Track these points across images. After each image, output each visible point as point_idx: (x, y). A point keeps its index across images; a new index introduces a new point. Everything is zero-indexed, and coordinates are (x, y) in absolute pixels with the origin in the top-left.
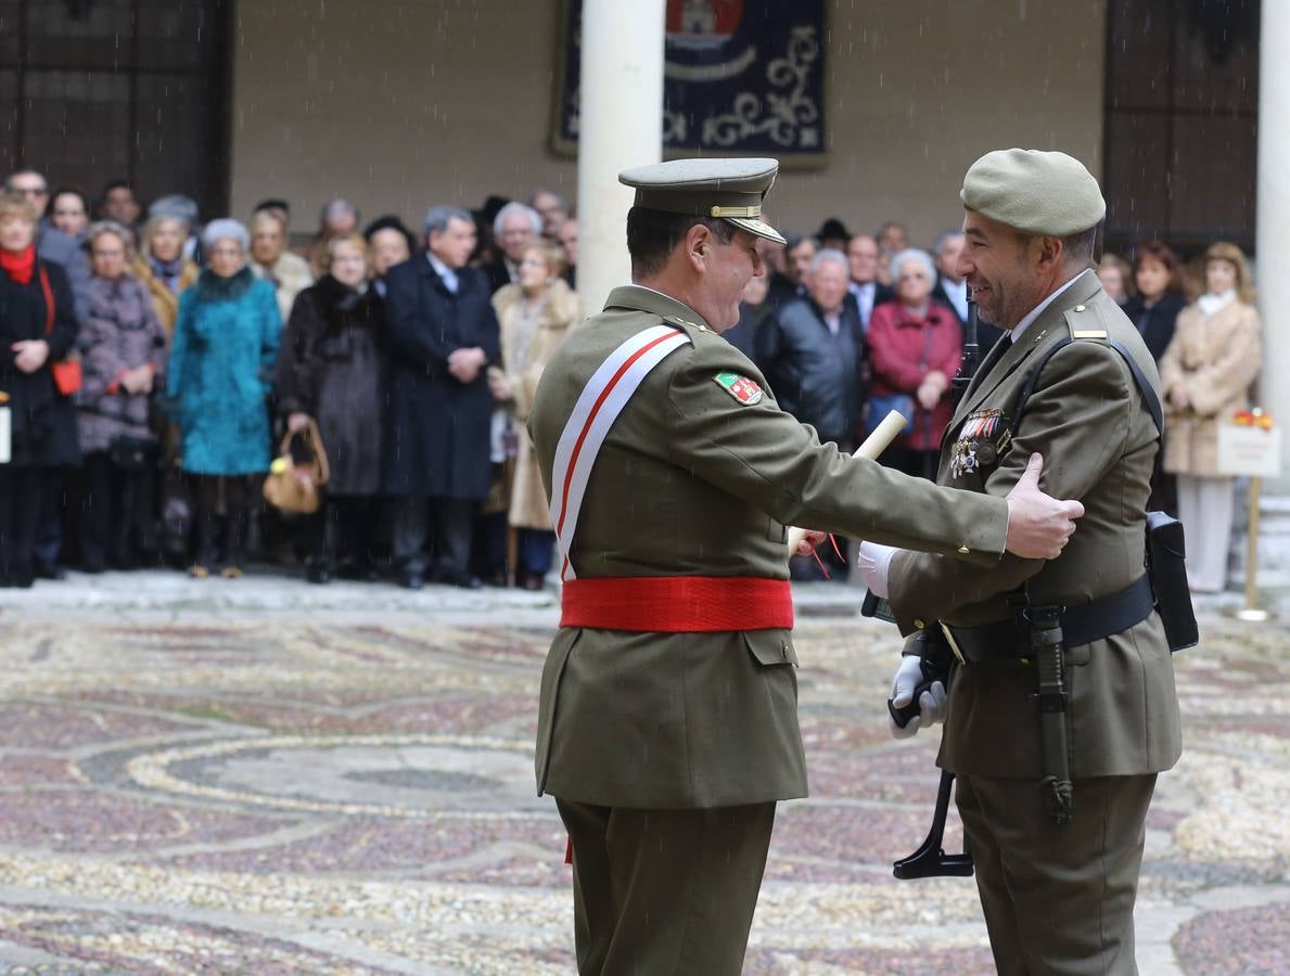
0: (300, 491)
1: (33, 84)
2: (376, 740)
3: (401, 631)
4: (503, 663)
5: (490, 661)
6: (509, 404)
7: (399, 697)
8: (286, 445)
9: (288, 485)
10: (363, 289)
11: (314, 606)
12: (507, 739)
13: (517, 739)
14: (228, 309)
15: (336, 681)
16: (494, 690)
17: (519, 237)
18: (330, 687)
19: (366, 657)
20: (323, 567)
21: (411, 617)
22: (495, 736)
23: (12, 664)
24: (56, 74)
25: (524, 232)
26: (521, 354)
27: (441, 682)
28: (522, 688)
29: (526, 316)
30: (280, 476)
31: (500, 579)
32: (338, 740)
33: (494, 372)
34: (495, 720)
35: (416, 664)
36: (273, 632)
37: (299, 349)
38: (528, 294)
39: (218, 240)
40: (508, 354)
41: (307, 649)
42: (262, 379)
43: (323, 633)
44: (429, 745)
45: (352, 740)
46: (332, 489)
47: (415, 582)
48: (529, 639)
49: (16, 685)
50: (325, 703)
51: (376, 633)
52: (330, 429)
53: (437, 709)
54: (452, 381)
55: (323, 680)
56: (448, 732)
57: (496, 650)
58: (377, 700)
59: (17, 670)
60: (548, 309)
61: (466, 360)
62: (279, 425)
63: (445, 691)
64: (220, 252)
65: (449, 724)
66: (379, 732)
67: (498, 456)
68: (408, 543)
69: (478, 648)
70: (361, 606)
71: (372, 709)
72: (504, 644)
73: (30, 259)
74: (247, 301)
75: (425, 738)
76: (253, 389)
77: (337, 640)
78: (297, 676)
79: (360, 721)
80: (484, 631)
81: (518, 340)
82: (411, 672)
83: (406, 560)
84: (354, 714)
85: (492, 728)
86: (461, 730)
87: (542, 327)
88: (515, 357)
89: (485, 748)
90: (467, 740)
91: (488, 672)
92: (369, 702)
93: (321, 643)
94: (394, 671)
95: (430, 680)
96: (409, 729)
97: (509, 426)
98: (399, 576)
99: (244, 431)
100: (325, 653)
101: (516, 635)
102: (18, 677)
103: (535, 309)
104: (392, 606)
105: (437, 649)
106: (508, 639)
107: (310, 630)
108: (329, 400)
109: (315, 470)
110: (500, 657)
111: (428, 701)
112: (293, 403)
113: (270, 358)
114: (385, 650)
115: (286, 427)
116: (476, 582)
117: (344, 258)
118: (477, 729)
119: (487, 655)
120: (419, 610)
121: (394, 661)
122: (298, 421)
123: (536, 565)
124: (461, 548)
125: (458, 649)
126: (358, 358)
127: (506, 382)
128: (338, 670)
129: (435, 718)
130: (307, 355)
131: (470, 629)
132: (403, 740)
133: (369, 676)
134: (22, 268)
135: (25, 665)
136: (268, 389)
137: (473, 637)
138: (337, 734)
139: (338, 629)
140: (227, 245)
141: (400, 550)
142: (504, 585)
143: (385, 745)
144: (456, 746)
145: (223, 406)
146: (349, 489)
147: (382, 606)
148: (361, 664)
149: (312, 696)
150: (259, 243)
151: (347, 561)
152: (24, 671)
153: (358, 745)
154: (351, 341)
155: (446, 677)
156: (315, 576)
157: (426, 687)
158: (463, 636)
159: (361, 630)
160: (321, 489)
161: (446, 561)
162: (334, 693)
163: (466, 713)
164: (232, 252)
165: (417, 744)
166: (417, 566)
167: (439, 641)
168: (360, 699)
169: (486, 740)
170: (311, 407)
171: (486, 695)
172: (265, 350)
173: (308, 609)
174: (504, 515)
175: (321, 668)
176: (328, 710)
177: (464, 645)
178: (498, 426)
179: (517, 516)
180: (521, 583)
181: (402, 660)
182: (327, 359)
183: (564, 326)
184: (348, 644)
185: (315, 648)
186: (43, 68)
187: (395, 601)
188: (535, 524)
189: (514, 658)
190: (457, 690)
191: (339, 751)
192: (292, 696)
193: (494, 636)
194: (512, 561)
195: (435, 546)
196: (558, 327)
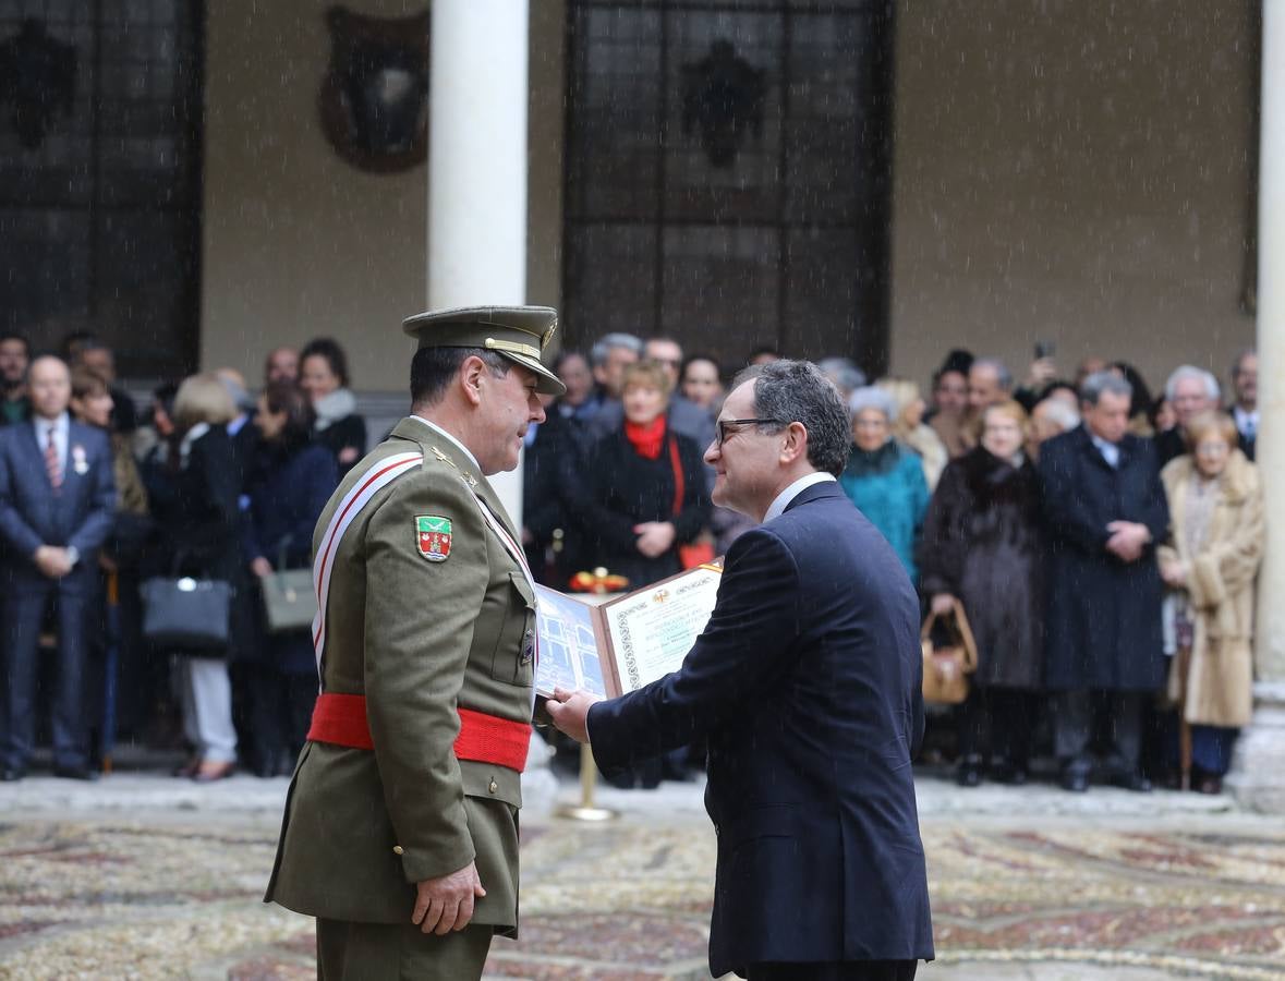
1: (672, 241)
2: (1005, 954)
3: (1060, 837)
4: (1165, 873)
5: (1152, 870)
6: (1181, 591)
7: (1042, 909)
10: (1017, 462)
11: (967, 810)
12: (1150, 954)
13: (1162, 954)
14: (877, 485)
15: (975, 891)
16: (1148, 902)
17: (1190, 404)
18: (968, 897)
19: (1014, 866)
21: (1070, 821)
22: (1137, 952)
23: (623, 873)
24: (697, 231)
25: (1196, 397)
26: (1195, 536)
27: (1091, 893)
28: (1181, 899)
29: (1200, 494)
31: (1173, 781)
32: (964, 954)
33: (1164, 552)
34: (1142, 934)
35: (1069, 874)
37: (944, 525)
39: (862, 410)
40: (1180, 536)
43: (972, 839)
44: (1065, 960)
45: (981, 954)
46: (979, 679)
47: (1079, 784)
48: (1198, 846)
49: (622, 895)
50: (959, 915)
51: (1026, 839)
53: (1080, 921)
55: (962, 890)
56: (1087, 947)
57: (1160, 858)
58: (1018, 911)
59: (627, 879)
60: (1226, 486)
61: (1129, 535)
63: (1093, 903)
64: (865, 423)
65: (1091, 938)
66: (1010, 947)
67: (1171, 648)
68: (1070, 741)
69: (1140, 856)
70: (1017, 811)
71: (1010, 921)
72: (1170, 851)
73: (660, 431)
74: (897, 476)
75: (1059, 953)
77: (986, 847)
79: (993, 935)
80: (1150, 838)
81: (1191, 520)
82: (1060, 882)
83: (1067, 761)
84: (988, 928)
85: (1137, 943)
86: (1102, 944)
87: (1219, 504)
88: (1190, 539)
89: (1125, 963)
90: (1106, 955)
91: (1147, 882)
92: (1008, 914)
93: (967, 850)
94: (1041, 881)
95: (1078, 891)
96: (1045, 944)
97: (1180, 614)
98: (1062, 779)
100: (970, 861)
101: (1182, 841)
102: (626, 887)
104: (1052, 810)
105: (1094, 858)
106: (1175, 846)
107: (958, 837)
109: (962, 656)
110: (1164, 866)
111: (1072, 913)
112: (937, 583)
114: (1037, 859)
116: (1147, 785)
117: (996, 428)
118: (1121, 943)
119: (1149, 863)
120: (1081, 814)
121: (1044, 870)
122: (942, 602)
123: (1214, 768)
124: (1129, 746)
125: (1118, 857)
127: (1175, 566)
128: (979, 880)
129: (1076, 931)
130: (953, 531)
131: (1135, 836)
132: (1036, 954)
133: (1014, 886)
134: (649, 441)
135: (638, 873)
137: (1137, 844)
138: (964, 948)
139: (986, 835)
140: (871, 416)
141: (1063, 748)
142: (1177, 787)
143: (1017, 960)
144: (1092, 962)
147: (1041, 811)
148: (1008, 873)
152: (636, 880)
153: (986, 960)
155: (1096, 887)
156: (964, 778)
157: (1074, 898)
158: (1125, 844)
159: (1015, 836)
160: (968, 677)
161: (1114, 761)
162: (970, 905)
163: (1110, 928)
164: (876, 423)
165: (1050, 959)
166: (1081, 767)
167: (1098, 850)
168: (1000, 910)
169: (1128, 956)
171: (1138, 908)
173: (959, 814)
175: (962, 877)
176: (960, 922)
177: (1125, 852)
178: (1170, 612)
179: (1194, 712)
180: (1196, 787)
181: (1053, 868)
183: (1244, 501)
184: (997, 851)
185: (959, 856)
186: (683, 222)
187: (1056, 804)
189: (1177, 867)
190: (1109, 902)
191: (963, 966)
193: (1160, 844)
194: (1186, 763)
195: (1101, 746)
196: (1236, 503)
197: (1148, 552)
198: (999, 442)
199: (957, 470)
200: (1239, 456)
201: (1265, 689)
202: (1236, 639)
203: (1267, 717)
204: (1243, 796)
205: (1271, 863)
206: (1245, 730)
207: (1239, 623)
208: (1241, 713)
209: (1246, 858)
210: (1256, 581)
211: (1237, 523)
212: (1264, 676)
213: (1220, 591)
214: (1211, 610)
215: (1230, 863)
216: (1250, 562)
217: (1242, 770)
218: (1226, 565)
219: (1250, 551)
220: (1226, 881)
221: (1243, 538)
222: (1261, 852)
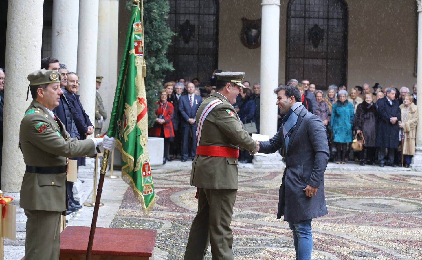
0: (359, 146)
1: (306, 61)
2: (369, 197)
3: (379, 175)
4: (398, 182)
5: (396, 182)
6: (402, 129)
7: (375, 189)
8: (356, 136)
9: (357, 145)
10: (372, 104)
11: (361, 170)
12: (396, 198)
13: (398, 198)
14: (343, 108)
15: (363, 185)
16: (395, 188)
17: (404, 94)
18: (362, 186)
19: (370, 180)
20: (363, 162)
21: (381, 172)
24: (311, 60)
25: (406, 93)
26: (405, 119)
27: (385, 186)
28: (401, 187)
29: (406, 111)
30: (355, 143)
31: (400, 165)
32: (361, 197)
33: (399, 122)
34: (394, 194)
35: (380, 182)
36: (352, 175)
37: (359, 116)
38: (406, 106)
39: (341, 94)
40: (402, 119)
41: (358, 179)
42: (351, 123)
43: (362, 175)
44: (380, 198)
45: (364, 197)
46: (365, 146)
47: (382, 165)
48: (405, 177)
50: (360, 190)
51: (373, 175)
52: (365, 133)
53: (383, 191)
54: (390, 123)
55: (360, 185)
56: (384, 196)
57: (397, 179)
58: (371, 189)
60: (410, 109)
61: (394, 119)
62: (354, 132)
63: (385, 188)
64: (341, 97)
65: (385, 194)
66: (369, 196)
67: (400, 140)
68: (381, 157)
69: (394, 179)
70: (371, 170)
71: (369, 191)
72: (399, 178)
74: (347, 107)
75: (379, 197)
76: (349, 125)
77: (365, 177)
78: (355, 184)
79: (366, 193)
80: (396, 176)
81: (405, 115)
82: (379, 184)
83: (381, 161)
84: (365, 192)
85: (393, 195)
86: (387, 195)
87: (409, 113)
88: (404, 119)
89: (391, 199)
90: (387, 198)
91: (395, 184)
92: (369, 190)
93: (361, 178)
94: (375, 184)
95: (382, 185)
96: (376, 195)
97: (402, 133)
98: (379, 164)
99: (347, 134)
100: (362, 179)
101: (402, 176)
103: (408, 109)
104: (377, 170)
105: (385, 179)
106: (400, 177)
107: (359, 175)
108: (365, 127)
109: (362, 141)
110: (398, 181)
111: (381, 190)
112: (357, 128)
113: (352, 118)
114: (374, 179)
115: (356, 133)
116: (395, 165)
117: (367, 98)
118: (390, 196)
119: (396, 180)
120: (383, 171)
121: (376, 181)
122: (359, 131)
123: (408, 162)
124: (392, 158)
125: (390, 179)
126: (371, 118)
127: (402, 124)
128: (364, 183)
129: (382, 193)
130: (361, 118)
131: (393, 175)
132: (374, 197)
133: (370, 184)
136: (352, 125)
137: (393, 177)
138: (361, 196)
139: (365, 175)
140: (343, 95)
141: (379, 159)
142: (401, 166)
143: (371, 198)
144: (385, 199)
145: (343, 129)
146: (369, 146)
147: (375, 170)
148: (369, 182)
149: (357, 188)
150: (352, 95)
151: (369, 161)
153: (365, 198)
154: (370, 115)
155: (386, 185)
156: (361, 164)
157: (381, 187)
158: (391, 177)
159: (370, 175)
160: (363, 146)
161: (389, 161)
162: (362, 188)
163: (388, 192)
164: (344, 97)
165: (377, 198)
166: (383, 162)
167: (386, 178)
168: (368, 189)
169: (392, 198)
170: (361, 129)
171: (393, 189)
172: (351, 117)
174: (401, 152)
175: (360, 182)
176: (360, 191)
177: (391, 178)
178: (400, 133)
179: (404, 152)
180: (404, 166)
181: (378, 181)
182: (365, 119)
183: (414, 112)
184: (367, 178)
185: (360, 178)
186: (308, 58)
187: (378, 169)
188: (408, 154)
189: (401, 181)
190: (388, 188)
191: (360, 199)
192: (353, 188)
193: (397, 177)
194: (403, 161)
195: (387, 158)
196: (413, 113)
197: (397, 122)
198: (368, 101)
199: (360, 106)
200: (413, 104)
201: (417, 148)
202: (413, 139)
203: (418, 153)
204: (413, 168)
205: (419, 181)
206: (414, 155)
207: (413, 136)
208: (413, 152)
209: (414, 180)
210: (416, 128)
211: (413, 117)
212: (418, 146)
213: (409, 129)
214: (408, 133)
215: (411, 180)
216: (415, 124)
217: (413, 163)
218: (411, 124)
219: (416, 122)
220: (410, 184)
221: (414, 120)
222: (416, 178)
